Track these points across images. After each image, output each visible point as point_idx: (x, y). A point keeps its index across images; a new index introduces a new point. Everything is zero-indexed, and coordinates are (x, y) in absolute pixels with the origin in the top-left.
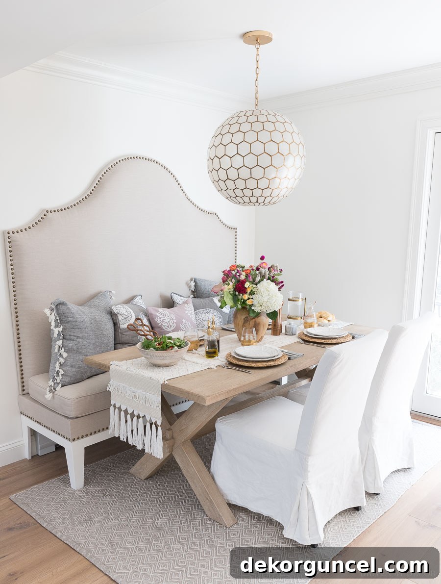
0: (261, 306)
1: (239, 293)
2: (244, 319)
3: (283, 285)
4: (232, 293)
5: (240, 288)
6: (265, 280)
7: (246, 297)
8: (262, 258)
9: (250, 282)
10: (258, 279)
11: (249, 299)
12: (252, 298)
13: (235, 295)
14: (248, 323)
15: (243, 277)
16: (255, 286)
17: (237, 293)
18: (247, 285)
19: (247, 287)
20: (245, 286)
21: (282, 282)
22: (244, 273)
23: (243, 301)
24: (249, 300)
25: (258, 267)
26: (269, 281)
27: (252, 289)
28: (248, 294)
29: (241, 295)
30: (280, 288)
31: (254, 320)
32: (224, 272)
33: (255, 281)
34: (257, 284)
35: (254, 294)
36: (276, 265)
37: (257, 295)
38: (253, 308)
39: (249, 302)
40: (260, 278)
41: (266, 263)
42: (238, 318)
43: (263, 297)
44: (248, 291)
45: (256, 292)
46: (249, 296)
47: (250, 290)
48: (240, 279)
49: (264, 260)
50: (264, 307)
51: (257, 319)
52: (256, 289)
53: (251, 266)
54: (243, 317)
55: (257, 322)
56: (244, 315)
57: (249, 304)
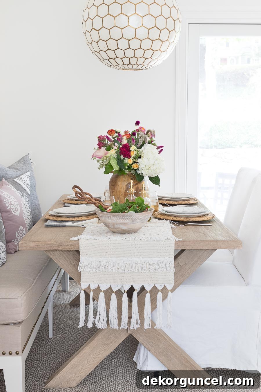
0: (147, 169)
1: (125, 157)
2: (126, 185)
3: (162, 150)
4: (116, 157)
5: (125, 151)
6: (146, 144)
7: (130, 161)
8: (138, 123)
9: (135, 146)
12: (138, 163)
13: (120, 159)
15: (124, 142)
16: (139, 150)
17: (122, 157)
18: (133, 148)
19: (133, 150)
20: (131, 149)
21: (162, 147)
22: (125, 138)
23: (128, 165)
24: (135, 164)
25: (134, 132)
26: (150, 145)
27: (136, 153)
28: (132, 158)
29: (126, 159)
30: (160, 152)
31: (136, 186)
32: (99, 137)
33: (138, 145)
34: (140, 147)
35: (140, 157)
36: (152, 130)
37: (143, 159)
38: (139, 172)
39: (135, 166)
40: (142, 142)
41: (143, 128)
42: (119, 185)
43: (149, 160)
44: (133, 155)
45: (141, 155)
46: (134, 160)
47: (134, 154)
48: (122, 143)
49: (140, 125)
50: (150, 171)
51: (139, 185)
52: (141, 153)
53: (126, 131)
54: (126, 183)
55: (139, 188)
56: (126, 181)
57: (134, 168)
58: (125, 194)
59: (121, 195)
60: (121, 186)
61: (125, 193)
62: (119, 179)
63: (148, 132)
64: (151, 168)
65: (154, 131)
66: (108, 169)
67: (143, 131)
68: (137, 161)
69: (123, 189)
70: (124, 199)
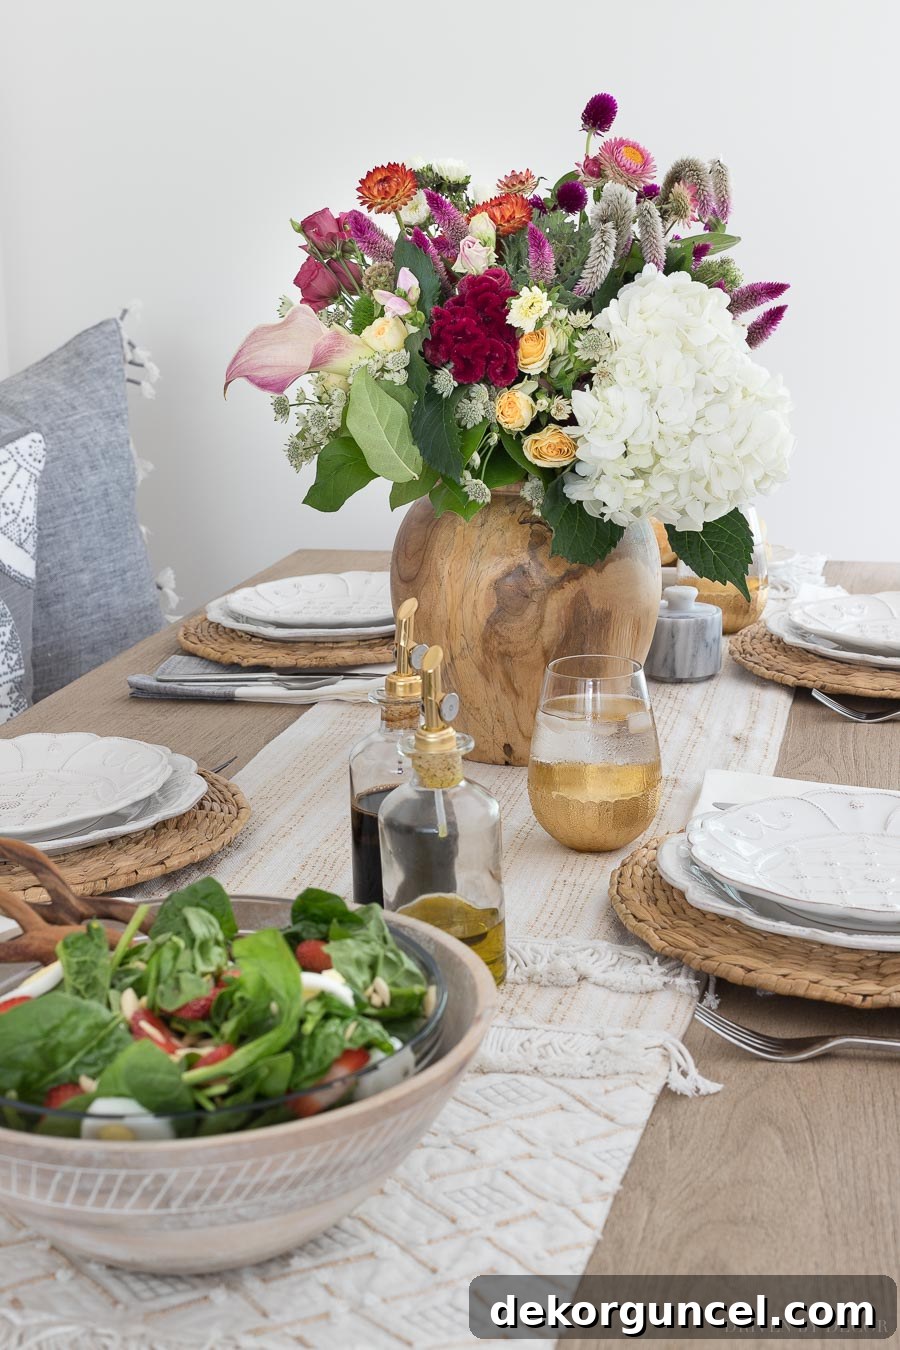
0: (639, 473)
1: (466, 376)
2: (497, 585)
3: (775, 315)
4: (400, 378)
5: (469, 335)
6: (649, 269)
7: (516, 407)
8: (600, 113)
9: (549, 288)
10: (601, 263)
11: (536, 426)
12: (572, 421)
13: (431, 395)
14: (531, 611)
15: (476, 257)
16: (582, 318)
17: (445, 381)
18: (527, 309)
19: (528, 326)
20: (513, 319)
21: (776, 290)
22: (483, 227)
23: (495, 438)
24: (548, 437)
25: (571, 181)
26: (682, 277)
27: (562, 348)
28: (533, 386)
29: (480, 391)
30: (757, 334)
31: (570, 589)
32: (307, 226)
33: (582, 284)
34: (594, 304)
35: (584, 380)
36: (705, 161)
37: (611, 393)
38: (575, 492)
39: (543, 450)
40: (611, 258)
41: (635, 147)
42: (445, 581)
43: (652, 401)
44: (533, 358)
45: (595, 363)
46: (543, 402)
47: (549, 352)
48: (457, 268)
49: (617, 130)
50: (660, 484)
51: (592, 581)
52: (596, 345)
53: (514, 176)
54: (492, 569)
55: (596, 605)
56: (494, 553)
57: (540, 463)
58: (485, 651)
59: (457, 650)
60: (458, 587)
61: (485, 640)
62: (443, 535)
63: (674, 178)
64: (673, 465)
65: (720, 172)
66: (338, 469)
67: (629, 175)
68: (559, 408)
69: (468, 610)
70: (480, 679)
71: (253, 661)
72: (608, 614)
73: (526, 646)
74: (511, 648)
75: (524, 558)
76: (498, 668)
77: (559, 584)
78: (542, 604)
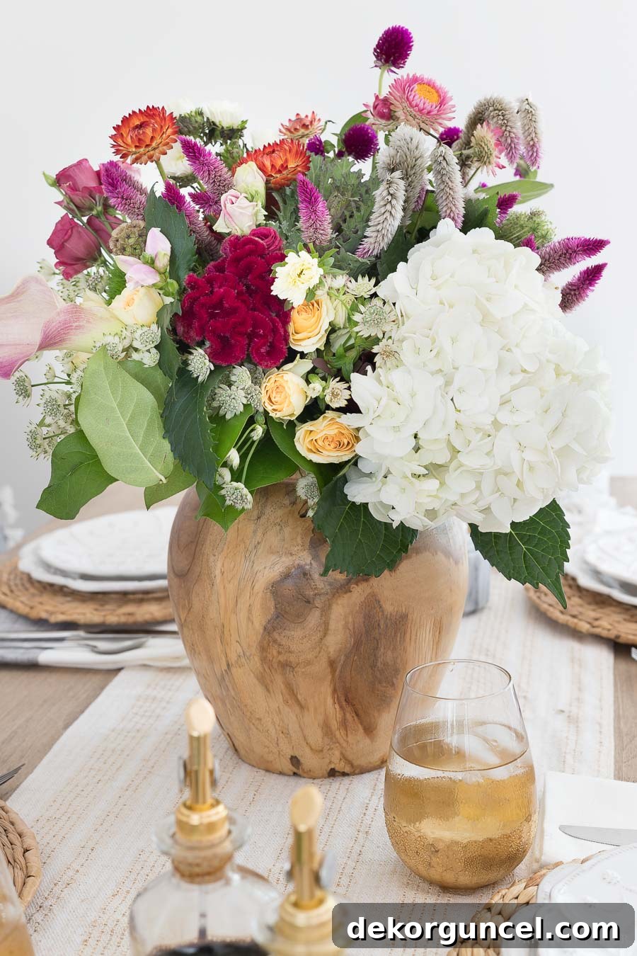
0: (434, 470)
1: (224, 358)
2: (275, 588)
3: (593, 274)
4: (150, 359)
6: (446, 228)
7: (285, 391)
8: (394, 47)
9: (321, 251)
10: (387, 219)
11: (313, 410)
12: (352, 407)
13: (184, 375)
14: (314, 618)
15: (240, 214)
16: (364, 285)
17: (200, 362)
18: (296, 277)
20: (278, 289)
21: (594, 246)
22: (250, 178)
23: (258, 432)
24: (322, 427)
25: (359, 123)
26: (483, 235)
27: (341, 321)
28: (307, 365)
29: (241, 374)
30: (571, 296)
31: (359, 593)
32: (63, 179)
33: (367, 244)
34: (378, 269)
35: (366, 360)
36: (512, 101)
37: (397, 376)
38: (357, 492)
39: (318, 442)
40: (399, 214)
41: (431, 84)
42: (218, 580)
43: (448, 383)
44: (306, 333)
45: (377, 341)
46: (317, 387)
47: (326, 326)
48: (220, 227)
49: (414, 65)
50: (458, 484)
51: (384, 582)
52: (378, 321)
53: (299, 119)
54: (270, 568)
55: (389, 608)
56: (271, 551)
57: (317, 459)
58: (264, 660)
59: (233, 657)
60: (231, 587)
61: (263, 649)
63: (478, 119)
64: (470, 460)
65: (529, 113)
66: (74, 469)
67: (424, 118)
68: (335, 393)
69: (243, 615)
70: (260, 690)
71: (61, 618)
72: (403, 618)
73: (310, 656)
74: (292, 658)
75: (304, 558)
76: (279, 680)
77: (344, 588)
78: (326, 610)
